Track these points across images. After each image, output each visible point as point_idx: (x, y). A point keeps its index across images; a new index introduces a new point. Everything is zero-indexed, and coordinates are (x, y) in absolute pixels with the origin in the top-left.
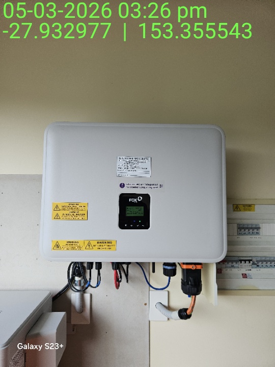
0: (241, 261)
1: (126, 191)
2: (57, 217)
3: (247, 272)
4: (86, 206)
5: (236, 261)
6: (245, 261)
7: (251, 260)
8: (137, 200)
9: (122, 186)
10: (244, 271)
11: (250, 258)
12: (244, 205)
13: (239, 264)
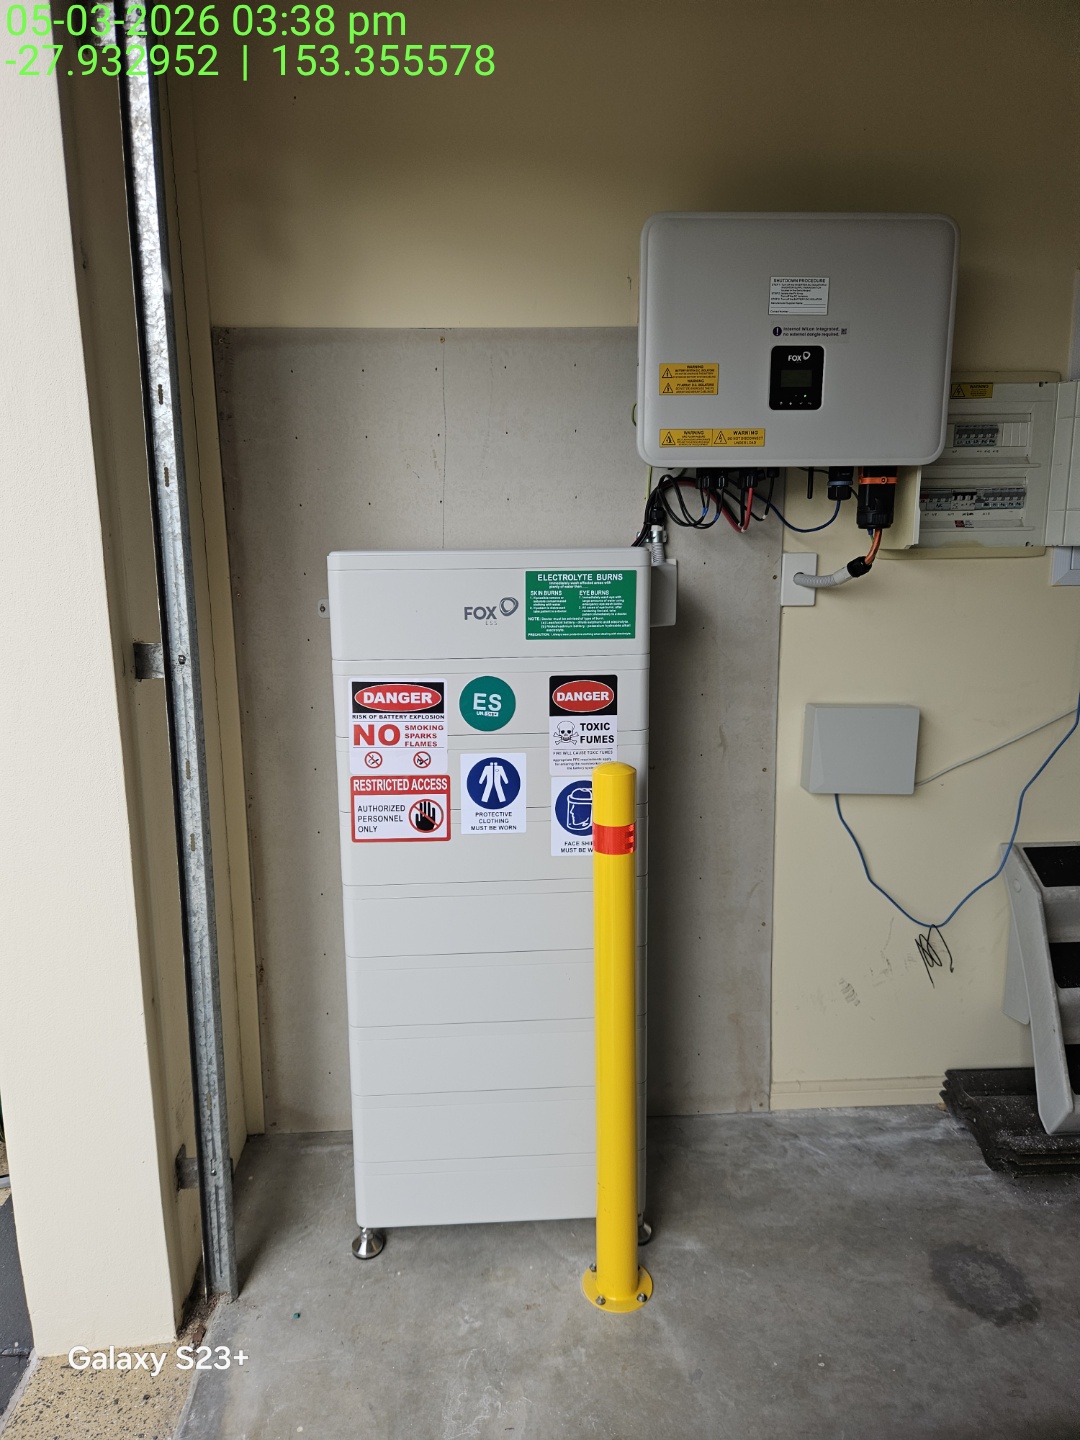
0: (956, 495)
1: (784, 341)
2: (667, 390)
3: (965, 518)
4: (716, 370)
5: (947, 497)
6: (964, 495)
7: (975, 493)
8: (802, 358)
9: (777, 332)
10: (958, 516)
11: (974, 491)
12: (973, 385)
13: (953, 502)
